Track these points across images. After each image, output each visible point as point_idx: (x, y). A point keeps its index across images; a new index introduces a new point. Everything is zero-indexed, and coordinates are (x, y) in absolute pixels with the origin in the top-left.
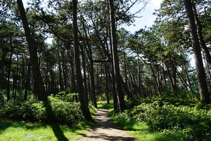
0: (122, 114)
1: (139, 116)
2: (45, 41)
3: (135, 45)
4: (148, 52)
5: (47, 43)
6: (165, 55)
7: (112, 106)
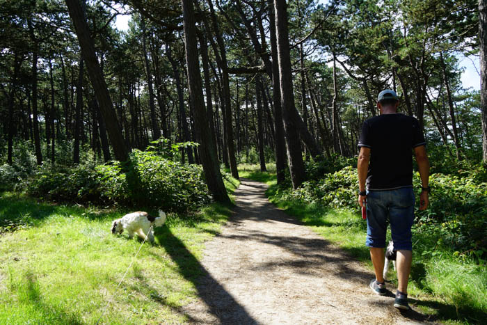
0: (296, 192)
1: (338, 195)
2: (113, 25)
3: (330, 32)
4: (360, 50)
5: (116, 29)
6: (402, 58)
7: (271, 174)
